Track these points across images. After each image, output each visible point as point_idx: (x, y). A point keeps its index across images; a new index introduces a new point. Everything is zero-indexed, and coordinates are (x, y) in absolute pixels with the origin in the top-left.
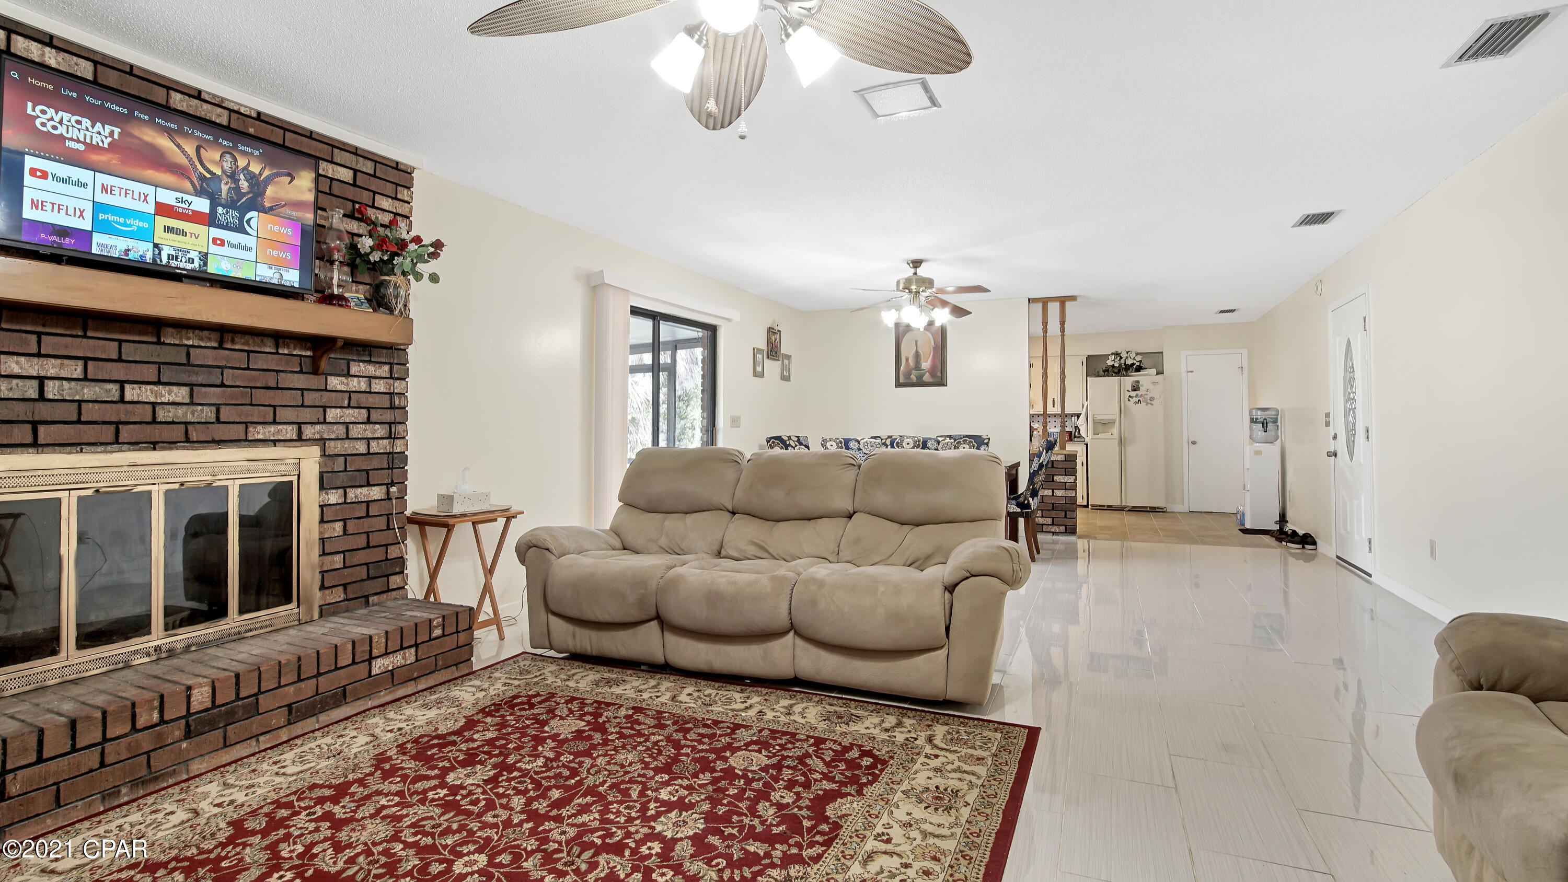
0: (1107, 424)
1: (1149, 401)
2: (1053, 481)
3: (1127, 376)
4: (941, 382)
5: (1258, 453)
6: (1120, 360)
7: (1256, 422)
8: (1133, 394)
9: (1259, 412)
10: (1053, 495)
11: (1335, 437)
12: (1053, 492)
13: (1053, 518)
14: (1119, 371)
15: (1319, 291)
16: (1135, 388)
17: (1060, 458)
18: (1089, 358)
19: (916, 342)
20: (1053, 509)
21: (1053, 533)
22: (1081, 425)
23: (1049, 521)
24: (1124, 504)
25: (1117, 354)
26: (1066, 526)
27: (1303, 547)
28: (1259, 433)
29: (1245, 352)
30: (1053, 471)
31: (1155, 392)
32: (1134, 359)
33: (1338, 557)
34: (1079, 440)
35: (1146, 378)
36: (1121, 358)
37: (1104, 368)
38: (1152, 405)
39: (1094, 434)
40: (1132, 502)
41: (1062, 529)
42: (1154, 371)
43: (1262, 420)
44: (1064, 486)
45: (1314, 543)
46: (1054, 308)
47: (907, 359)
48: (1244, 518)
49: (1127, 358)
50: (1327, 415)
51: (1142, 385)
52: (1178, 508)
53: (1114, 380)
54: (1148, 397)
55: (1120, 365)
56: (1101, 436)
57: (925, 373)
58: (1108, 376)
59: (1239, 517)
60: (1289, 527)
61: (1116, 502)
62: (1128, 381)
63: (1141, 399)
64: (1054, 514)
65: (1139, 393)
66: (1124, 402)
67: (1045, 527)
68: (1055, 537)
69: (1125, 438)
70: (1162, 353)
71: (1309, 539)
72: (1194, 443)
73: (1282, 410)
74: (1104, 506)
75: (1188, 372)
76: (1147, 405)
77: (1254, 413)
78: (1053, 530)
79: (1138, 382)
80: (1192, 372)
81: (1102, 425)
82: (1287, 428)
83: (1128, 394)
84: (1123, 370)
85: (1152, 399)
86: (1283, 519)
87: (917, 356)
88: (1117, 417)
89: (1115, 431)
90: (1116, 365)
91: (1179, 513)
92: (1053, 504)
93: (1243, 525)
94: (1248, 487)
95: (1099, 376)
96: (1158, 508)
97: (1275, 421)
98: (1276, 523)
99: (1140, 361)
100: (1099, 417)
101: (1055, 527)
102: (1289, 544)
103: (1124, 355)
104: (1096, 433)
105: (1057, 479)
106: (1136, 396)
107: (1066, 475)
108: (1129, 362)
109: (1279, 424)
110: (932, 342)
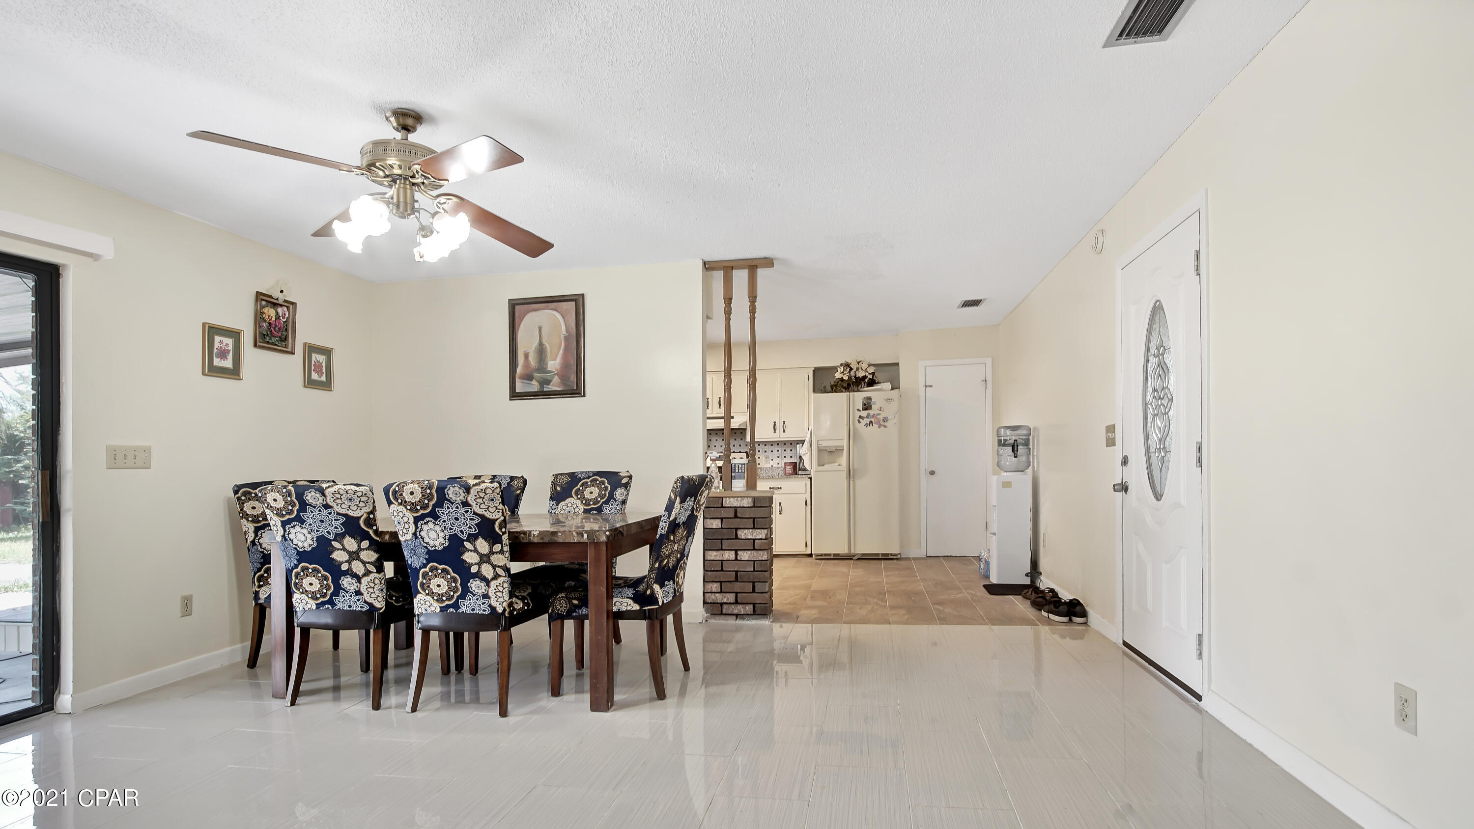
0: (834, 452)
1: (882, 423)
2: (737, 538)
3: (858, 391)
4: (575, 390)
5: (1007, 485)
6: (850, 372)
7: (1004, 445)
8: (864, 413)
9: (1008, 432)
10: (736, 559)
11: (1125, 462)
12: (736, 555)
13: (737, 593)
14: (849, 385)
15: (1100, 245)
16: (867, 406)
17: (746, 503)
18: (816, 371)
19: (540, 329)
20: (737, 580)
21: (737, 616)
22: (805, 454)
23: (731, 598)
24: (852, 552)
25: (847, 365)
26: (754, 604)
27: (1070, 620)
28: (1008, 458)
29: (989, 361)
30: (735, 523)
31: (890, 411)
32: (866, 370)
33: (1125, 644)
34: (804, 473)
35: (878, 394)
36: (851, 369)
37: (833, 383)
38: (885, 427)
39: (819, 465)
40: (862, 548)
41: (749, 608)
42: (888, 386)
43: (1012, 441)
44: (753, 545)
45: (1084, 614)
46: (740, 277)
47: (526, 356)
48: (988, 564)
49: (858, 369)
50: (1111, 429)
51: (875, 403)
52: (915, 552)
53: (842, 396)
54: (881, 417)
55: (850, 378)
56: (827, 467)
57: (553, 377)
58: (835, 392)
59: (982, 566)
60: (1045, 583)
61: (843, 550)
62: (858, 397)
63: (873, 420)
64: (737, 586)
65: (871, 412)
66: (854, 424)
67: (725, 607)
68: (739, 622)
69: (854, 470)
70: (897, 364)
71: (1078, 608)
72: (932, 473)
73: (1035, 429)
74: (830, 555)
75: (927, 386)
76: (879, 427)
77: (1002, 434)
78: (736, 612)
79: (870, 399)
80: (931, 386)
81: (827, 454)
82: (1042, 451)
83: (858, 414)
84: (853, 384)
85: (885, 420)
86: (1035, 570)
87: (541, 351)
88: (844, 443)
89: (843, 460)
90: (846, 378)
91: (915, 559)
92: (737, 572)
93: (987, 577)
94: (994, 528)
95: (825, 392)
96: (892, 555)
97: (1027, 443)
98: (1027, 575)
99: (873, 374)
100: (824, 444)
101: (740, 607)
102: (1052, 616)
103: (854, 366)
104: (820, 464)
105: (742, 534)
106: (868, 416)
107: (754, 528)
108: (860, 374)
109: (1031, 447)
110: (563, 328)
